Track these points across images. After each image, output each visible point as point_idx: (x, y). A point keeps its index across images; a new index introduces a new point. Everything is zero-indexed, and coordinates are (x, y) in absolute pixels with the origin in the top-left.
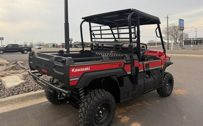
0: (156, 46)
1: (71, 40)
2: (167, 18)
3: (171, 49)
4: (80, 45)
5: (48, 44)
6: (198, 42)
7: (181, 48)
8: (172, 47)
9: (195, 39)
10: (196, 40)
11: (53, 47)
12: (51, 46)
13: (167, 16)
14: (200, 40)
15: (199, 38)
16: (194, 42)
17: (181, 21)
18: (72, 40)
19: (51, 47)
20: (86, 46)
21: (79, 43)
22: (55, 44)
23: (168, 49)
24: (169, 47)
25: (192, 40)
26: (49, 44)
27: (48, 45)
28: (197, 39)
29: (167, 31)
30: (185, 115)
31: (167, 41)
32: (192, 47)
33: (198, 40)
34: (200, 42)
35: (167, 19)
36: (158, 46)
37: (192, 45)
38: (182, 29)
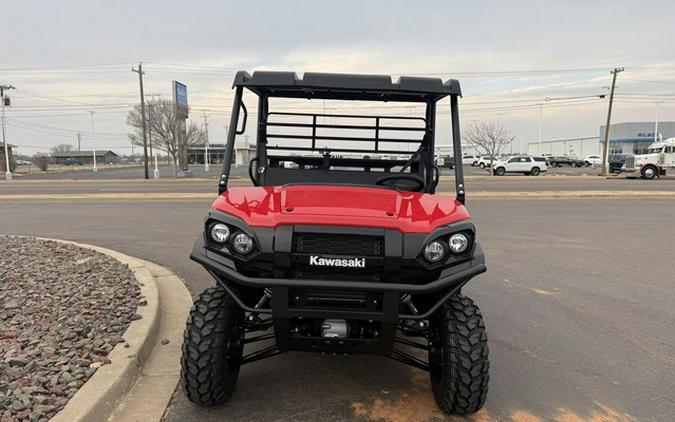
0: (95, 167)
2: (140, 72)
3: (153, 177)
7: (183, 174)
8: (156, 170)
13: (140, 66)
15: (219, 146)
17: (179, 87)
23: (147, 178)
24: (150, 171)
25: (206, 148)
29: (141, 117)
31: (143, 148)
32: (207, 170)
33: (216, 151)
35: (137, 74)
36: (102, 166)
37: (207, 165)
38: (182, 112)
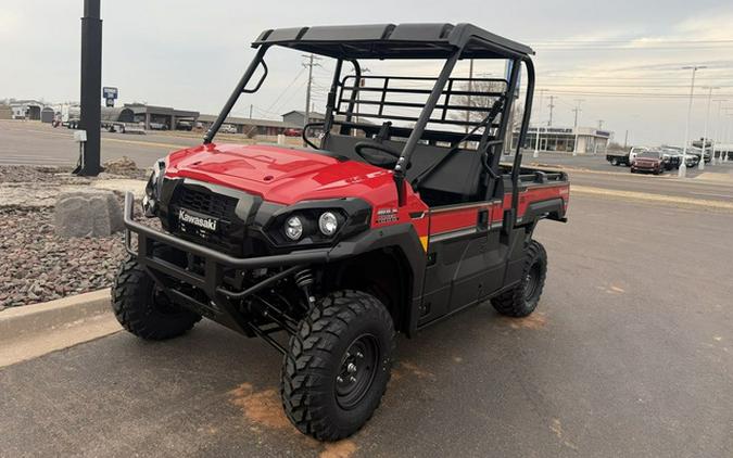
1: (112, 96)
4: (148, 117)
5: (8, 102)
6: (553, 143)
9: (546, 132)
10: (549, 136)
11: (32, 118)
12: (22, 114)
14: (560, 136)
15: (559, 130)
16: (544, 141)
18: (115, 96)
19: (20, 118)
20: (173, 125)
21: (144, 110)
22: (42, 107)
25: (538, 133)
26: (12, 101)
27: (10, 108)
28: (551, 130)
30: (556, 418)
32: (535, 156)
33: (554, 136)
34: (560, 143)
37: (536, 151)
